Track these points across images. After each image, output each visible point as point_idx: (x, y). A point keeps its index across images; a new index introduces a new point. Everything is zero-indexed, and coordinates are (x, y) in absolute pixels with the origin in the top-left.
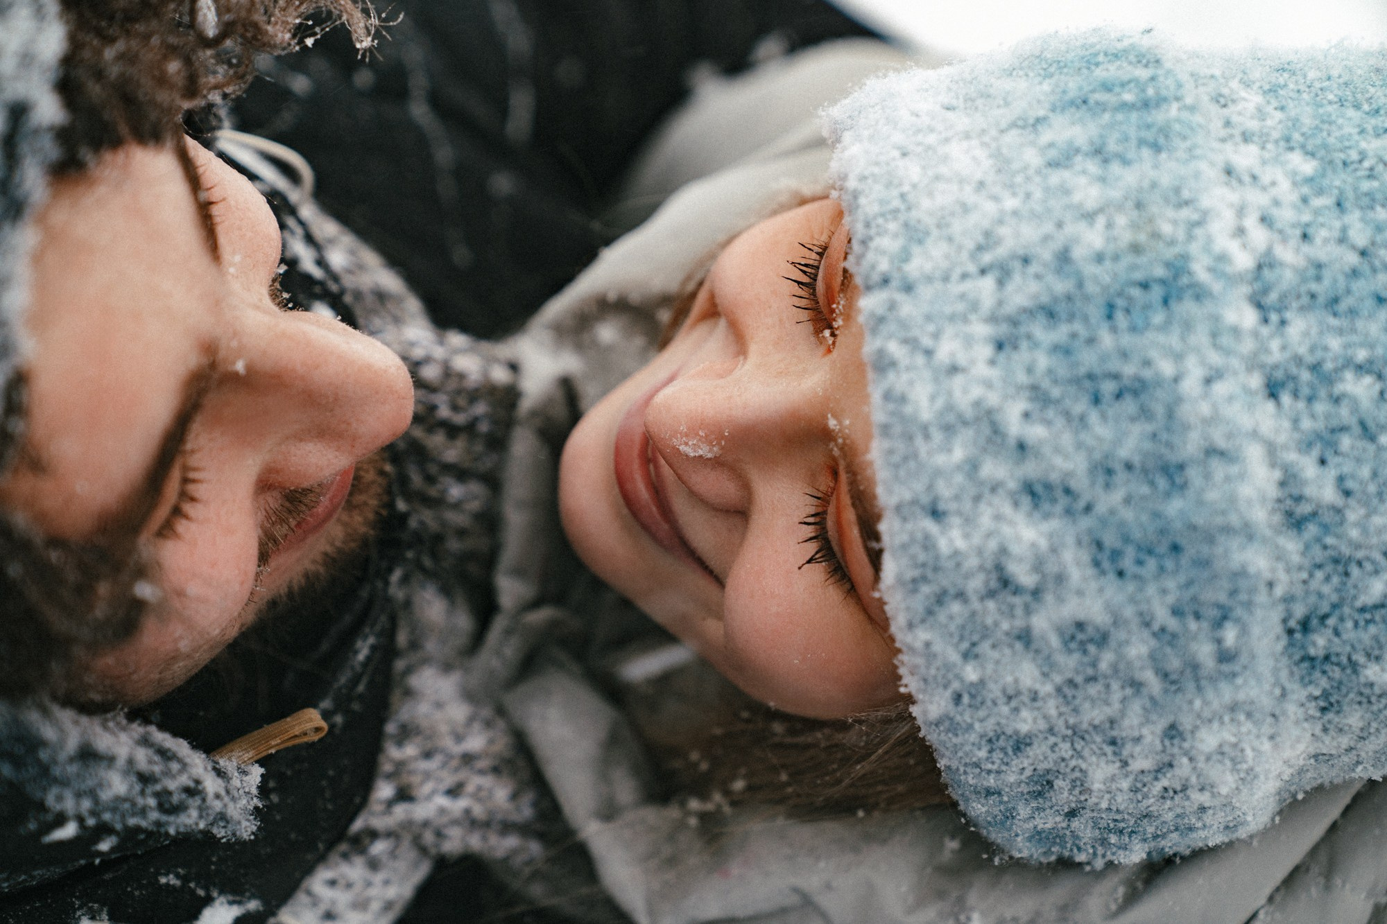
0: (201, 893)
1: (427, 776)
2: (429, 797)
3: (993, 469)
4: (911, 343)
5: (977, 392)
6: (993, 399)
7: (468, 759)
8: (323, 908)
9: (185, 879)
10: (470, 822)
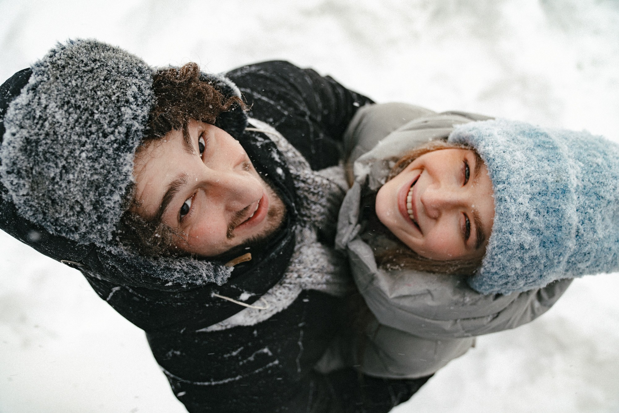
0: (241, 290)
2: (305, 278)
7: (313, 269)
9: (237, 287)
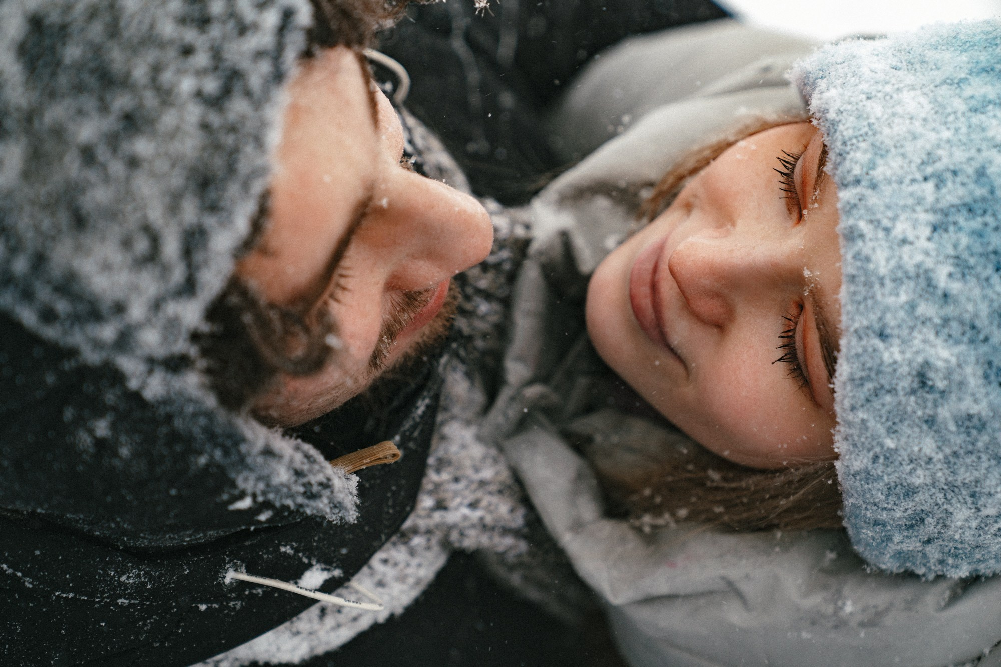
0: (306, 561)
1: (456, 494)
2: (457, 509)
3: (925, 309)
4: (875, 223)
5: (919, 258)
6: (929, 263)
7: (483, 484)
8: (377, 578)
9: (297, 550)
10: (484, 527)
